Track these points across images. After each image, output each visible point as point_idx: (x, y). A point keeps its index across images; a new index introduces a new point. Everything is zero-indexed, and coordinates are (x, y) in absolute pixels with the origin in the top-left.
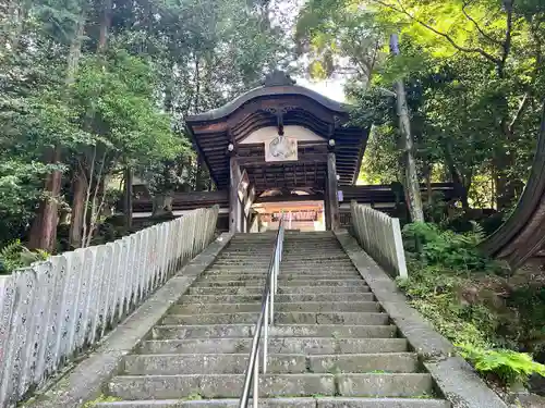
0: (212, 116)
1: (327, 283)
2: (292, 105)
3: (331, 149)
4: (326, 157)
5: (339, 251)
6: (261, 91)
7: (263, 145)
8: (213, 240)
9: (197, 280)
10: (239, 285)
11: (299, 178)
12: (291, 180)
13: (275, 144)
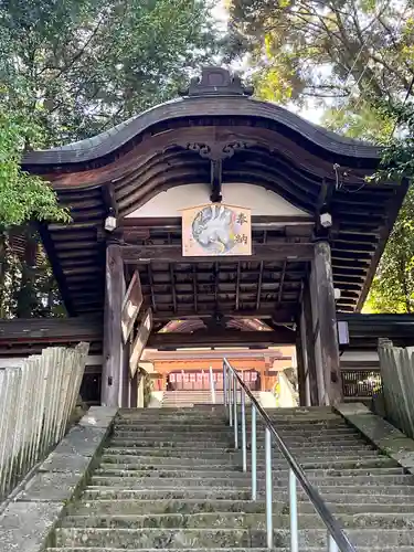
0: (72, 153)
1: (381, 522)
2: (244, 139)
3: (322, 233)
4: (311, 250)
5: (364, 449)
6: (179, 107)
7: (179, 221)
8: (74, 421)
9: (65, 513)
10: (170, 523)
11: (245, 296)
12: (227, 300)
13: (203, 222)
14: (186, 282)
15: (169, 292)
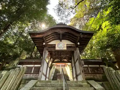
4: (76, 49)
7: (55, 45)
11: (65, 57)
12: (62, 57)
13: (59, 44)
14: (57, 54)
15: (55, 56)
